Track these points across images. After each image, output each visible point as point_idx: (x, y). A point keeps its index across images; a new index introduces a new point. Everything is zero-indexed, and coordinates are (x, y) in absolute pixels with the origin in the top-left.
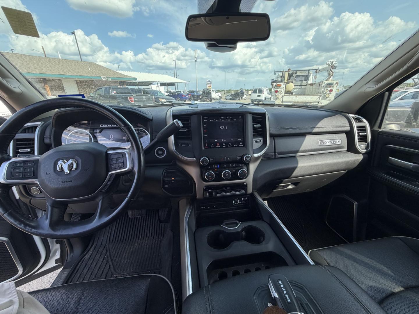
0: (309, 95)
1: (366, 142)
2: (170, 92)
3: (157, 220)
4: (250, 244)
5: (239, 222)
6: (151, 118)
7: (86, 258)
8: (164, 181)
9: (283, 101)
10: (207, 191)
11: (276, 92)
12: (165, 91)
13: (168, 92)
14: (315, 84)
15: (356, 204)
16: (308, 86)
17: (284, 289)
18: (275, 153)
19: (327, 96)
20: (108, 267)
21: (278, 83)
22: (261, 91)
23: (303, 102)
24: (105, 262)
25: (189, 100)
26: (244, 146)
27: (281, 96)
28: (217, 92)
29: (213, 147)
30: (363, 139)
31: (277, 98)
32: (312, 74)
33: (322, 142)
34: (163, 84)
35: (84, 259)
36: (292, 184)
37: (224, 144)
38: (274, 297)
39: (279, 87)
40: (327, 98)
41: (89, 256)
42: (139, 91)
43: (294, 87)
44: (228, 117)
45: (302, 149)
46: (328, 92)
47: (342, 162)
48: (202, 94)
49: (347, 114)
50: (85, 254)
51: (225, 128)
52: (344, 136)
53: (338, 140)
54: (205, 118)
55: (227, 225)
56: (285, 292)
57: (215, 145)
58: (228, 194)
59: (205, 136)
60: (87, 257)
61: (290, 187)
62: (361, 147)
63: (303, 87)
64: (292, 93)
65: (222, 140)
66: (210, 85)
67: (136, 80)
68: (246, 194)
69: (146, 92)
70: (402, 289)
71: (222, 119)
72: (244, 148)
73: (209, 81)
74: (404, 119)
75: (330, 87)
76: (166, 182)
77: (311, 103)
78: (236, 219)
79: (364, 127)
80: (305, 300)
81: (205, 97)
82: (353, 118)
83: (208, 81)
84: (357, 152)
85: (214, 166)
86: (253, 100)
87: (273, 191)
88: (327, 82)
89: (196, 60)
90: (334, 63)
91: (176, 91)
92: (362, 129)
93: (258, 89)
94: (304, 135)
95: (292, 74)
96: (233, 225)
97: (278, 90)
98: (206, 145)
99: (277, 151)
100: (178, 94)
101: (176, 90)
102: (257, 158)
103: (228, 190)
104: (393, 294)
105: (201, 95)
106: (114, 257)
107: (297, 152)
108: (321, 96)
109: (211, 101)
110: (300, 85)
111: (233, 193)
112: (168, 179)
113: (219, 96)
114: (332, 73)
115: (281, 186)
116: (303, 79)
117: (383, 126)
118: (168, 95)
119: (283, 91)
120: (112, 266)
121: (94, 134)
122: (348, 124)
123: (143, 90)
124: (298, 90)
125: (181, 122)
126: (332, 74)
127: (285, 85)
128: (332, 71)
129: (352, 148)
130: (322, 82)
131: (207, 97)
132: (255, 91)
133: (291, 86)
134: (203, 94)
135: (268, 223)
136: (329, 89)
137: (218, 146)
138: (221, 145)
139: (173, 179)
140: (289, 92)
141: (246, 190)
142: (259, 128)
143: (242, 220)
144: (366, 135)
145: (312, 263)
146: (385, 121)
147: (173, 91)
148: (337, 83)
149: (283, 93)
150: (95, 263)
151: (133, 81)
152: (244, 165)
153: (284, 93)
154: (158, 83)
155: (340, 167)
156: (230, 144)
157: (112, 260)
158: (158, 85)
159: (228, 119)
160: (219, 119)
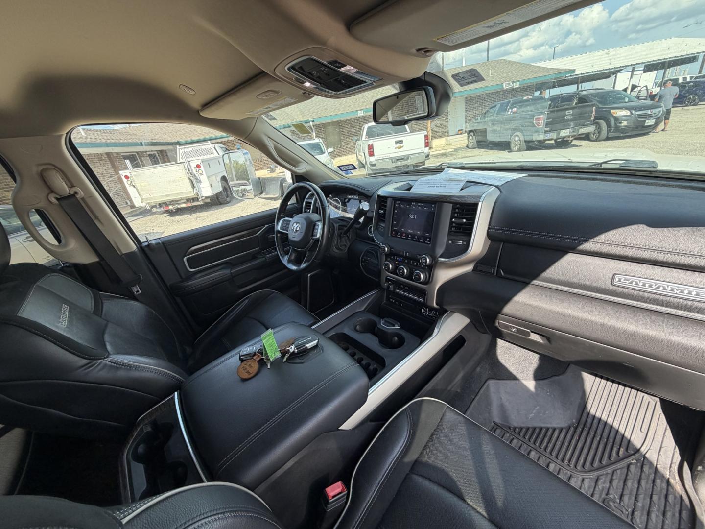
5: (398, 326)
6: (370, 195)
8: (362, 258)
18: (498, 267)
26: (431, 244)
29: (399, 236)
36: (533, 332)
37: (410, 236)
44: (419, 204)
51: (414, 217)
54: (397, 202)
55: (385, 321)
57: (401, 235)
58: (406, 294)
59: (394, 222)
61: (536, 339)
65: (409, 231)
71: (414, 205)
76: (363, 260)
85: (396, 258)
98: (394, 232)
103: (407, 290)
111: (411, 296)
112: (366, 258)
137: (404, 236)
138: (407, 236)
139: (369, 259)
141: (425, 299)
142: (464, 224)
156: (416, 237)
159: (419, 206)
160: (410, 206)
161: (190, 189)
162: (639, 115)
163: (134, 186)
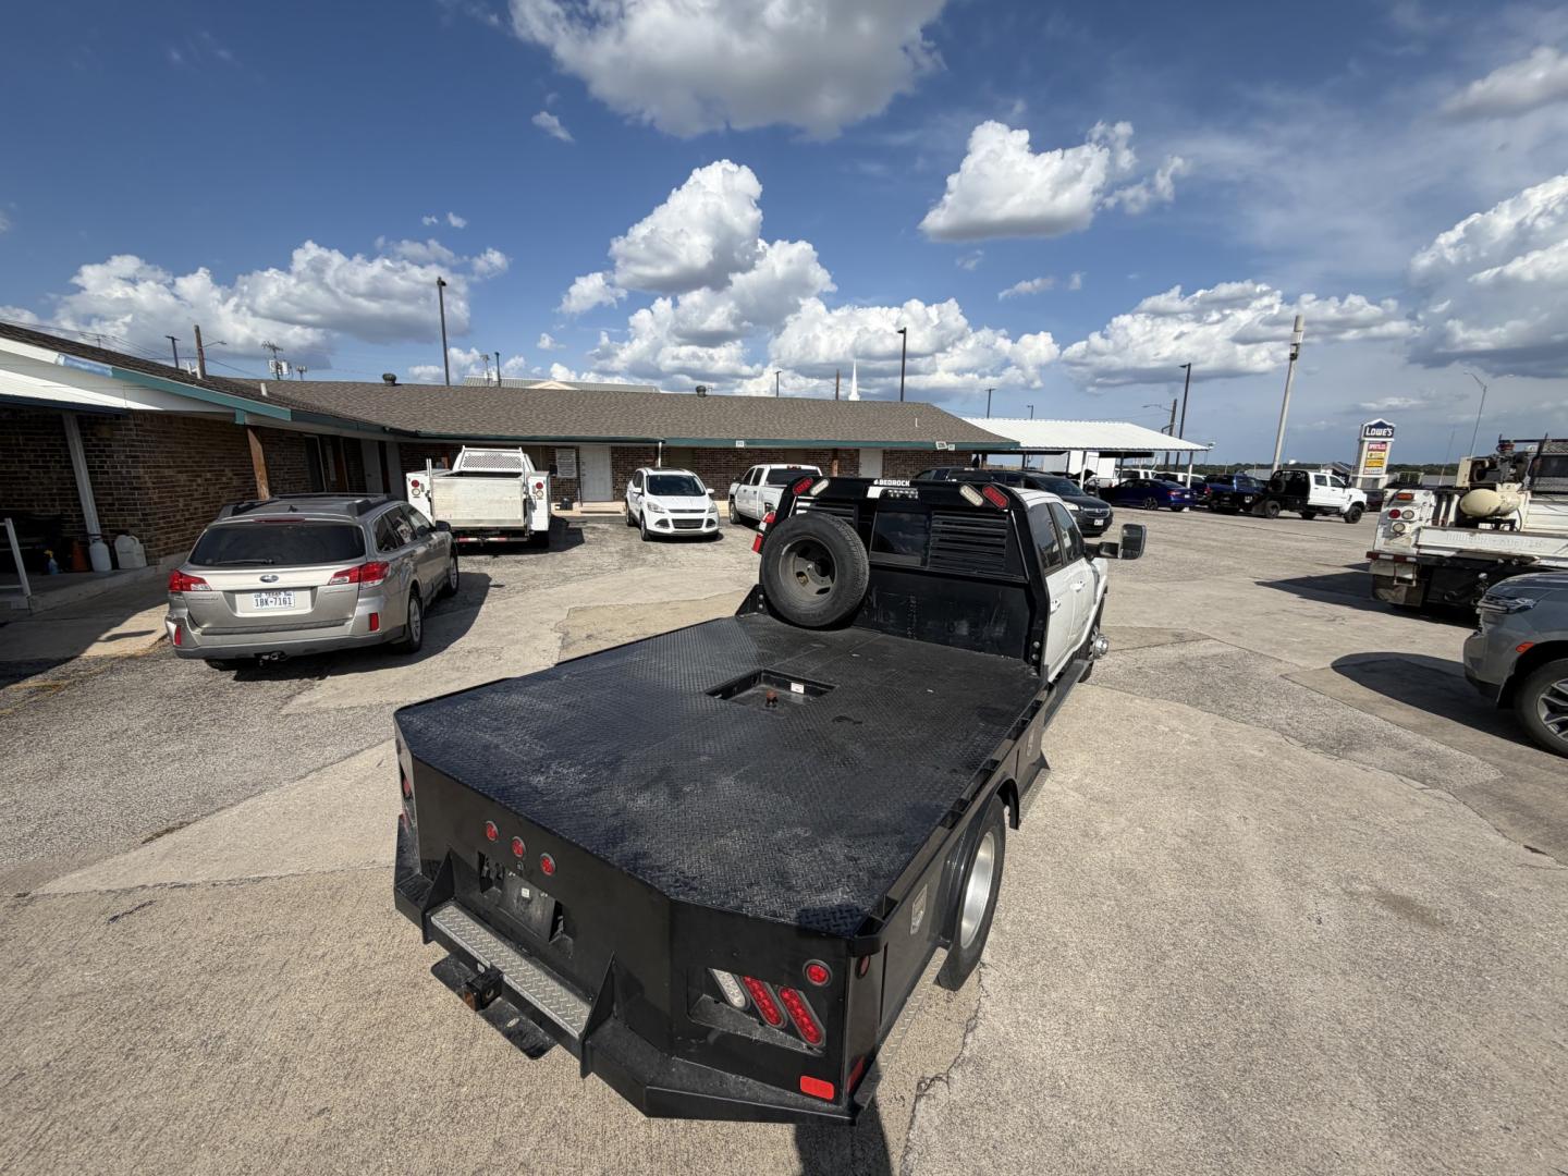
9: (1419, 543)
11: (1395, 514)
21: (1404, 491)
27: (1413, 530)
31: (1399, 534)
39: (1404, 502)
73: (1380, 425)
97: (1402, 509)
113: (1354, 501)
119: (1421, 513)
134: (1270, 488)
147: (1146, 474)
149: (1420, 520)
161: (520, 516)
162: (1088, 513)
163: (430, 500)
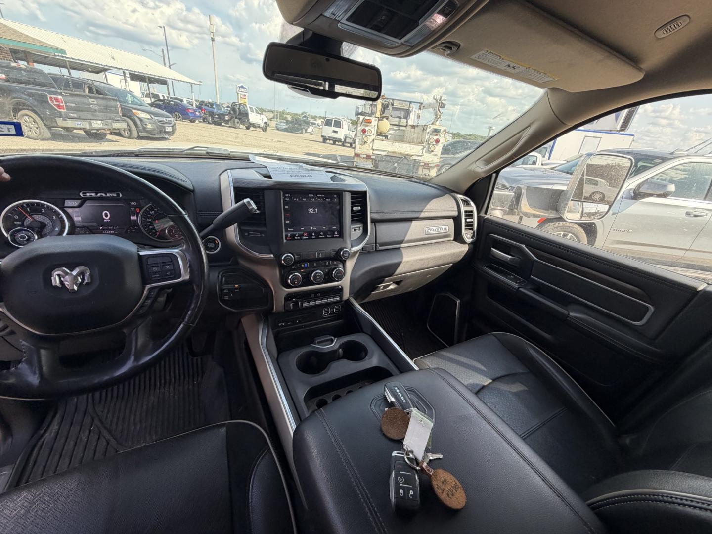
0: (409, 143)
1: (472, 229)
2: (156, 96)
3: (187, 353)
4: (351, 362)
5: (335, 338)
6: (191, 188)
7: (46, 439)
8: (221, 290)
9: (374, 148)
10: (290, 300)
11: (364, 131)
12: (143, 94)
13: (151, 96)
14: (417, 126)
15: (459, 303)
16: (409, 128)
17: (399, 393)
18: (376, 244)
19: (432, 149)
20: (105, 443)
21: (367, 118)
22: (338, 124)
23: (401, 153)
24: (94, 437)
25: (202, 121)
26: (339, 237)
27: (371, 139)
28: (260, 114)
29: (298, 238)
30: (469, 226)
31: (366, 142)
32: (414, 109)
33: (429, 229)
34: (135, 77)
35: (43, 442)
36: (393, 283)
37: (314, 234)
38: (391, 401)
39: (368, 124)
40: (432, 151)
41: (53, 434)
42: (78, 84)
43: (389, 126)
44: (319, 195)
45: (407, 239)
46: (434, 143)
47: (449, 255)
48: (230, 113)
49: (456, 195)
50: (42, 432)
51: (315, 211)
52: (451, 221)
53: (445, 227)
54: (287, 195)
55: (319, 343)
56: (401, 395)
57: (301, 236)
58: (319, 302)
59: (287, 222)
60: (48, 436)
61: (392, 287)
62: (468, 236)
63: (401, 128)
64: (386, 137)
65: (311, 228)
66: (245, 95)
67: (64, 55)
68: (341, 301)
69: (97, 90)
70: (491, 381)
71: (311, 198)
72: (341, 240)
73: (242, 87)
74: (507, 204)
75: (436, 135)
76: (226, 291)
77: (412, 156)
78: (330, 335)
79: (471, 211)
80: (416, 399)
81: (237, 120)
82: (462, 200)
83: (240, 87)
84: (463, 242)
85: (300, 265)
86: (325, 137)
87: (371, 294)
88: (433, 127)
89: (212, 38)
90: (443, 98)
91: (171, 98)
92: (469, 214)
93: (334, 120)
94: (410, 220)
95: (388, 106)
96: (327, 343)
97: (367, 128)
98: (289, 235)
99: (378, 241)
100: (176, 104)
101: (169, 94)
102: (355, 253)
103: (319, 297)
104: (483, 387)
105: (227, 115)
106: (111, 425)
107: (401, 242)
108: (424, 147)
109: (248, 128)
110: (397, 123)
111: (325, 301)
112: (229, 288)
113: (264, 121)
114: (439, 114)
115: (381, 286)
116: (402, 114)
117: (488, 213)
118: (152, 105)
119: (374, 131)
120: (112, 440)
121: (65, 209)
122: (456, 209)
123: (86, 83)
124: (394, 131)
125: (254, 202)
126: (440, 116)
127: (377, 121)
128: (439, 111)
129: (458, 238)
130: (427, 125)
131: (239, 119)
132: (328, 123)
133: (385, 125)
134: (232, 112)
135: (369, 335)
136: (436, 138)
137: (305, 236)
138: (310, 235)
139: (236, 286)
140: (381, 134)
141: (341, 296)
142: (359, 211)
143: (338, 335)
144: (472, 222)
145: (416, 368)
146: (491, 206)
147: (163, 96)
148: (445, 131)
149: (373, 135)
150: (72, 443)
151: (55, 56)
152: (339, 262)
153: (375, 134)
154: (124, 73)
155: (446, 261)
156: (322, 233)
157: (110, 431)
158: (124, 75)
159: (319, 198)
160: (307, 198)
162: (158, 121)
